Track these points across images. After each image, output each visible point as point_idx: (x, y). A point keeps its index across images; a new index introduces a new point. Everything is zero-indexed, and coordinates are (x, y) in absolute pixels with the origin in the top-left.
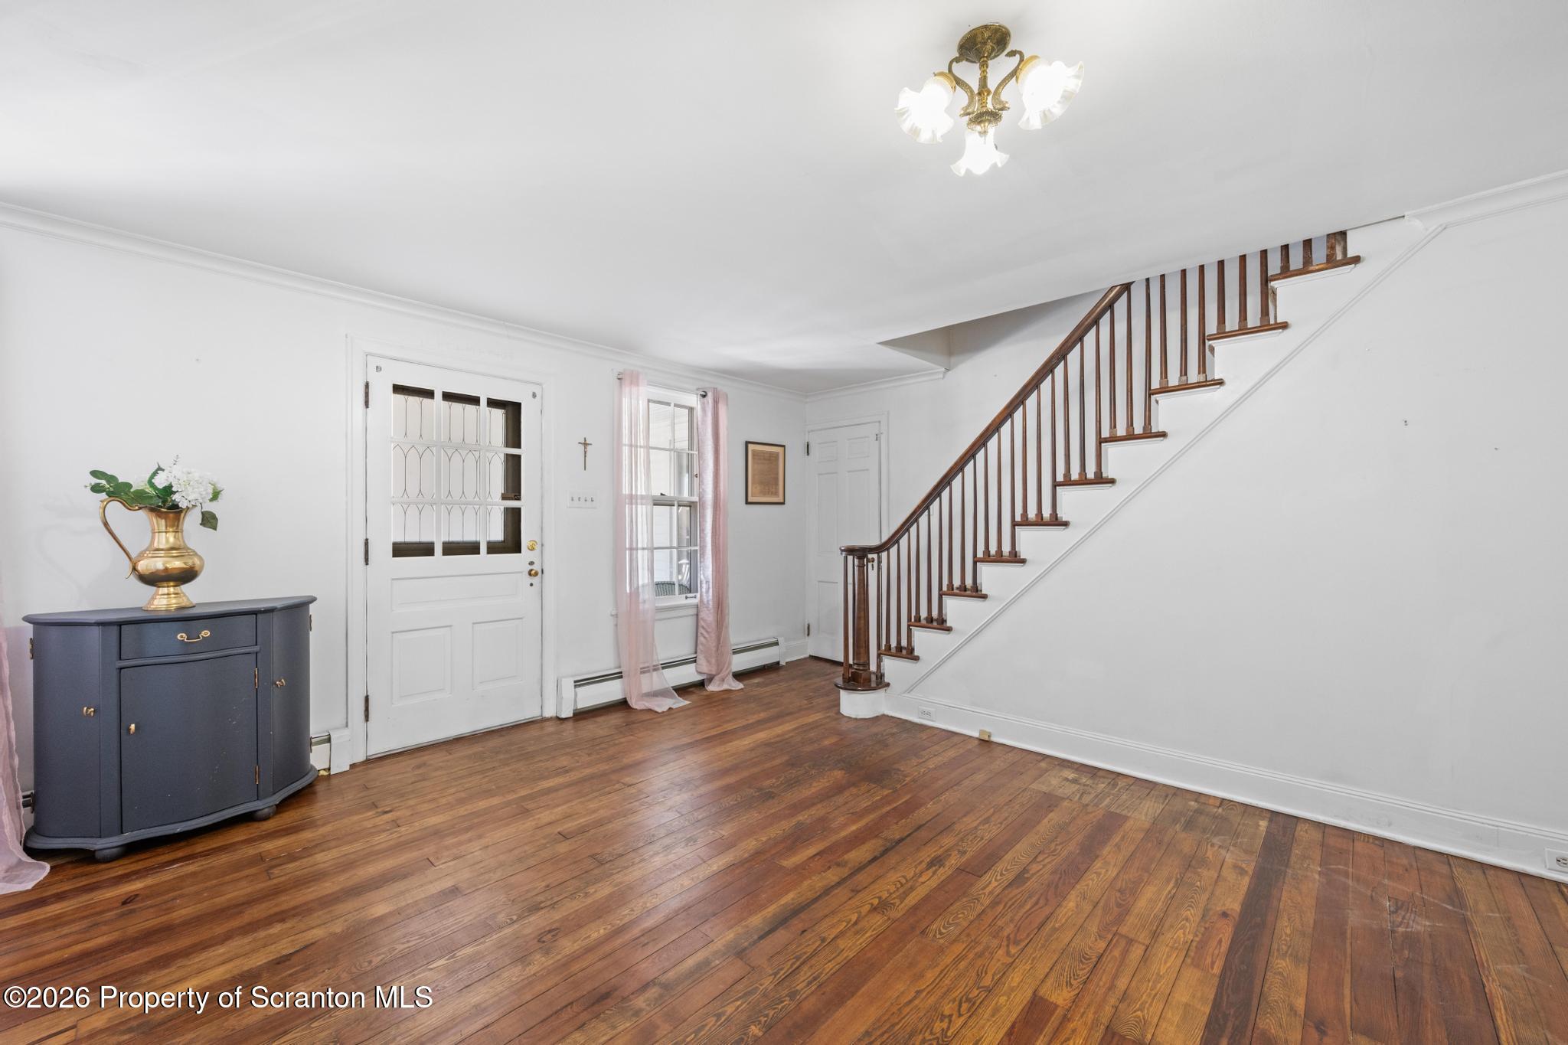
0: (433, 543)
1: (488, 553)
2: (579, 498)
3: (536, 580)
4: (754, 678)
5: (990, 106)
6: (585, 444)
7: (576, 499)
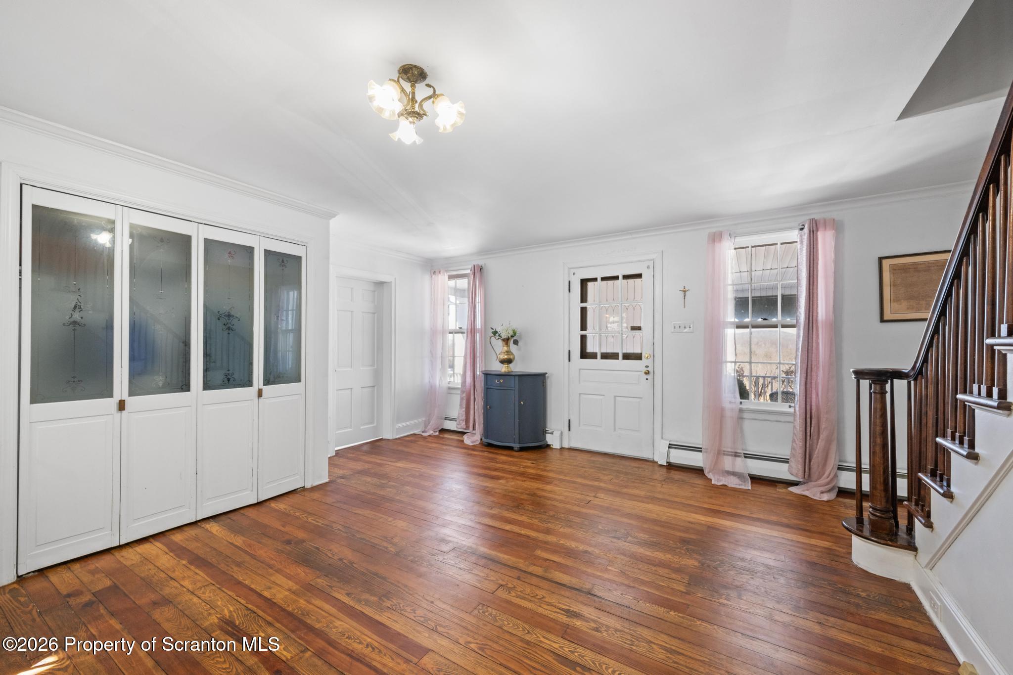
0: (596, 353)
1: (623, 359)
2: (680, 327)
3: (650, 377)
4: (846, 498)
5: (417, 109)
6: (685, 292)
7: (677, 327)
